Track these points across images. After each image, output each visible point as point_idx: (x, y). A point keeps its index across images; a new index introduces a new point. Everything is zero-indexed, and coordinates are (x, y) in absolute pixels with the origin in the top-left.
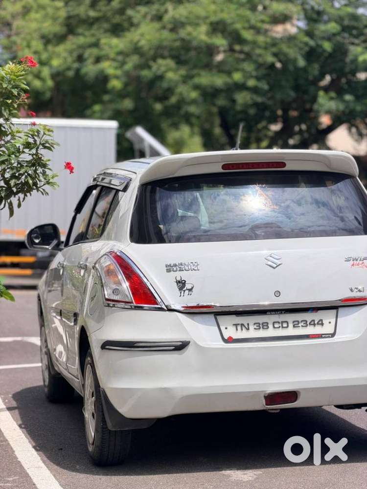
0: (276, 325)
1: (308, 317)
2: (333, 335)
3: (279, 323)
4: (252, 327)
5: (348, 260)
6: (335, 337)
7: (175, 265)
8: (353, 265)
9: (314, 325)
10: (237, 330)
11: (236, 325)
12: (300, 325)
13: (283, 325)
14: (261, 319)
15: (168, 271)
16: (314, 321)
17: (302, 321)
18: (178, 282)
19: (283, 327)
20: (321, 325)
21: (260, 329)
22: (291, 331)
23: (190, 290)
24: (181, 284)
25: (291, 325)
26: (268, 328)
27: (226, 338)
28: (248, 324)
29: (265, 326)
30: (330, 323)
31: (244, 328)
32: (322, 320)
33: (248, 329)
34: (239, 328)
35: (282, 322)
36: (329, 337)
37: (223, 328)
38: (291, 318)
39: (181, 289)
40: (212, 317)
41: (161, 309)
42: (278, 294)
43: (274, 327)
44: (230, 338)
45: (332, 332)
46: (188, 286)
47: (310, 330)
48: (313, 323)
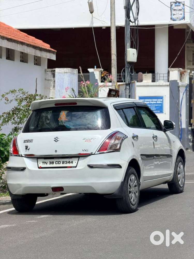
0: (57, 163)
1: (68, 160)
2: (76, 167)
3: (57, 162)
4: (48, 163)
5: (84, 139)
6: (77, 168)
7: (26, 140)
8: (86, 141)
9: (70, 163)
10: (43, 164)
11: (43, 162)
12: (65, 163)
13: (59, 163)
14: (51, 160)
15: (24, 142)
16: (69, 161)
17: (65, 161)
18: (26, 146)
19: (59, 164)
20: (72, 164)
21: (51, 164)
22: (61, 165)
23: (29, 149)
24: (27, 147)
25: (61, 163)
26: (54, 163)
27: (39, 167)
28: (47, 162)
29: (53, 163)
30: (75, 162)
31: (45, 164)
32: (72, 161)
33: (47, 164)
34: (44, 163)
35: (59, 162)
36: (74, 168)
37: (39, 163)
38: (62, 160)
39: (26, 149)
40: (36, 159)
41: (19, 156)
42: (56, 151)
43: (56, 164)
44: (40, 167)
45: (75, 166)
46: (28, 148)
47: (68, 165)
48: (69, 162)
